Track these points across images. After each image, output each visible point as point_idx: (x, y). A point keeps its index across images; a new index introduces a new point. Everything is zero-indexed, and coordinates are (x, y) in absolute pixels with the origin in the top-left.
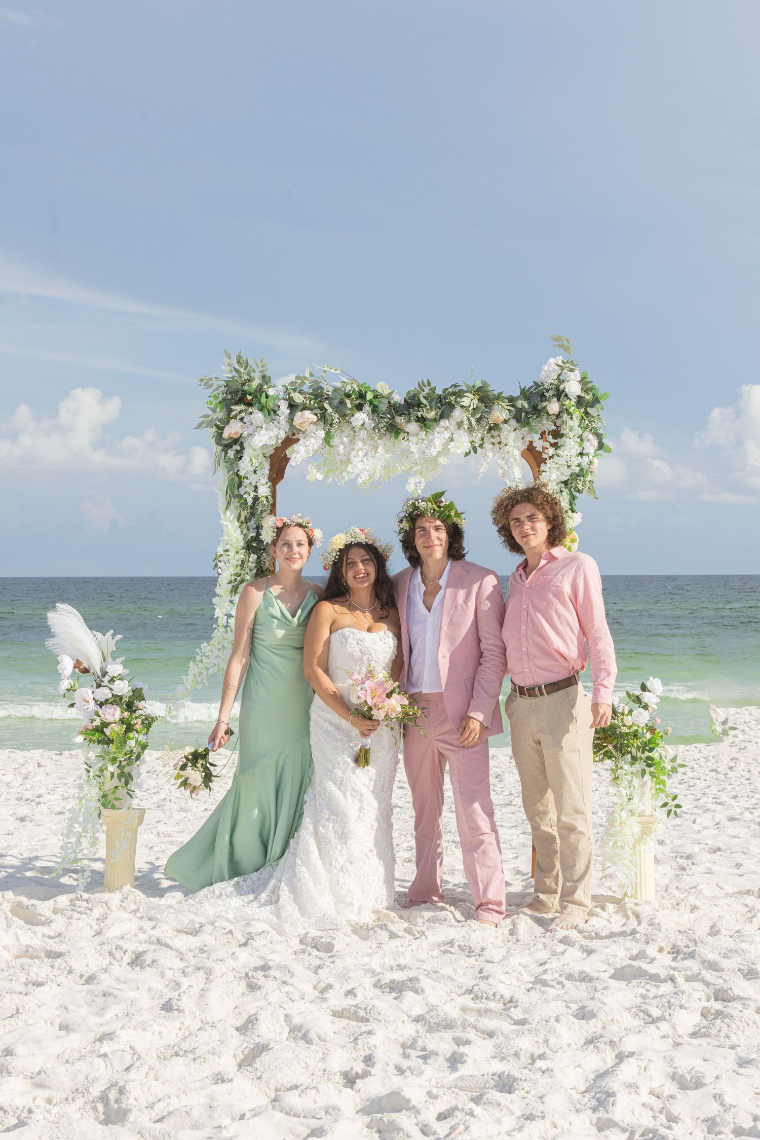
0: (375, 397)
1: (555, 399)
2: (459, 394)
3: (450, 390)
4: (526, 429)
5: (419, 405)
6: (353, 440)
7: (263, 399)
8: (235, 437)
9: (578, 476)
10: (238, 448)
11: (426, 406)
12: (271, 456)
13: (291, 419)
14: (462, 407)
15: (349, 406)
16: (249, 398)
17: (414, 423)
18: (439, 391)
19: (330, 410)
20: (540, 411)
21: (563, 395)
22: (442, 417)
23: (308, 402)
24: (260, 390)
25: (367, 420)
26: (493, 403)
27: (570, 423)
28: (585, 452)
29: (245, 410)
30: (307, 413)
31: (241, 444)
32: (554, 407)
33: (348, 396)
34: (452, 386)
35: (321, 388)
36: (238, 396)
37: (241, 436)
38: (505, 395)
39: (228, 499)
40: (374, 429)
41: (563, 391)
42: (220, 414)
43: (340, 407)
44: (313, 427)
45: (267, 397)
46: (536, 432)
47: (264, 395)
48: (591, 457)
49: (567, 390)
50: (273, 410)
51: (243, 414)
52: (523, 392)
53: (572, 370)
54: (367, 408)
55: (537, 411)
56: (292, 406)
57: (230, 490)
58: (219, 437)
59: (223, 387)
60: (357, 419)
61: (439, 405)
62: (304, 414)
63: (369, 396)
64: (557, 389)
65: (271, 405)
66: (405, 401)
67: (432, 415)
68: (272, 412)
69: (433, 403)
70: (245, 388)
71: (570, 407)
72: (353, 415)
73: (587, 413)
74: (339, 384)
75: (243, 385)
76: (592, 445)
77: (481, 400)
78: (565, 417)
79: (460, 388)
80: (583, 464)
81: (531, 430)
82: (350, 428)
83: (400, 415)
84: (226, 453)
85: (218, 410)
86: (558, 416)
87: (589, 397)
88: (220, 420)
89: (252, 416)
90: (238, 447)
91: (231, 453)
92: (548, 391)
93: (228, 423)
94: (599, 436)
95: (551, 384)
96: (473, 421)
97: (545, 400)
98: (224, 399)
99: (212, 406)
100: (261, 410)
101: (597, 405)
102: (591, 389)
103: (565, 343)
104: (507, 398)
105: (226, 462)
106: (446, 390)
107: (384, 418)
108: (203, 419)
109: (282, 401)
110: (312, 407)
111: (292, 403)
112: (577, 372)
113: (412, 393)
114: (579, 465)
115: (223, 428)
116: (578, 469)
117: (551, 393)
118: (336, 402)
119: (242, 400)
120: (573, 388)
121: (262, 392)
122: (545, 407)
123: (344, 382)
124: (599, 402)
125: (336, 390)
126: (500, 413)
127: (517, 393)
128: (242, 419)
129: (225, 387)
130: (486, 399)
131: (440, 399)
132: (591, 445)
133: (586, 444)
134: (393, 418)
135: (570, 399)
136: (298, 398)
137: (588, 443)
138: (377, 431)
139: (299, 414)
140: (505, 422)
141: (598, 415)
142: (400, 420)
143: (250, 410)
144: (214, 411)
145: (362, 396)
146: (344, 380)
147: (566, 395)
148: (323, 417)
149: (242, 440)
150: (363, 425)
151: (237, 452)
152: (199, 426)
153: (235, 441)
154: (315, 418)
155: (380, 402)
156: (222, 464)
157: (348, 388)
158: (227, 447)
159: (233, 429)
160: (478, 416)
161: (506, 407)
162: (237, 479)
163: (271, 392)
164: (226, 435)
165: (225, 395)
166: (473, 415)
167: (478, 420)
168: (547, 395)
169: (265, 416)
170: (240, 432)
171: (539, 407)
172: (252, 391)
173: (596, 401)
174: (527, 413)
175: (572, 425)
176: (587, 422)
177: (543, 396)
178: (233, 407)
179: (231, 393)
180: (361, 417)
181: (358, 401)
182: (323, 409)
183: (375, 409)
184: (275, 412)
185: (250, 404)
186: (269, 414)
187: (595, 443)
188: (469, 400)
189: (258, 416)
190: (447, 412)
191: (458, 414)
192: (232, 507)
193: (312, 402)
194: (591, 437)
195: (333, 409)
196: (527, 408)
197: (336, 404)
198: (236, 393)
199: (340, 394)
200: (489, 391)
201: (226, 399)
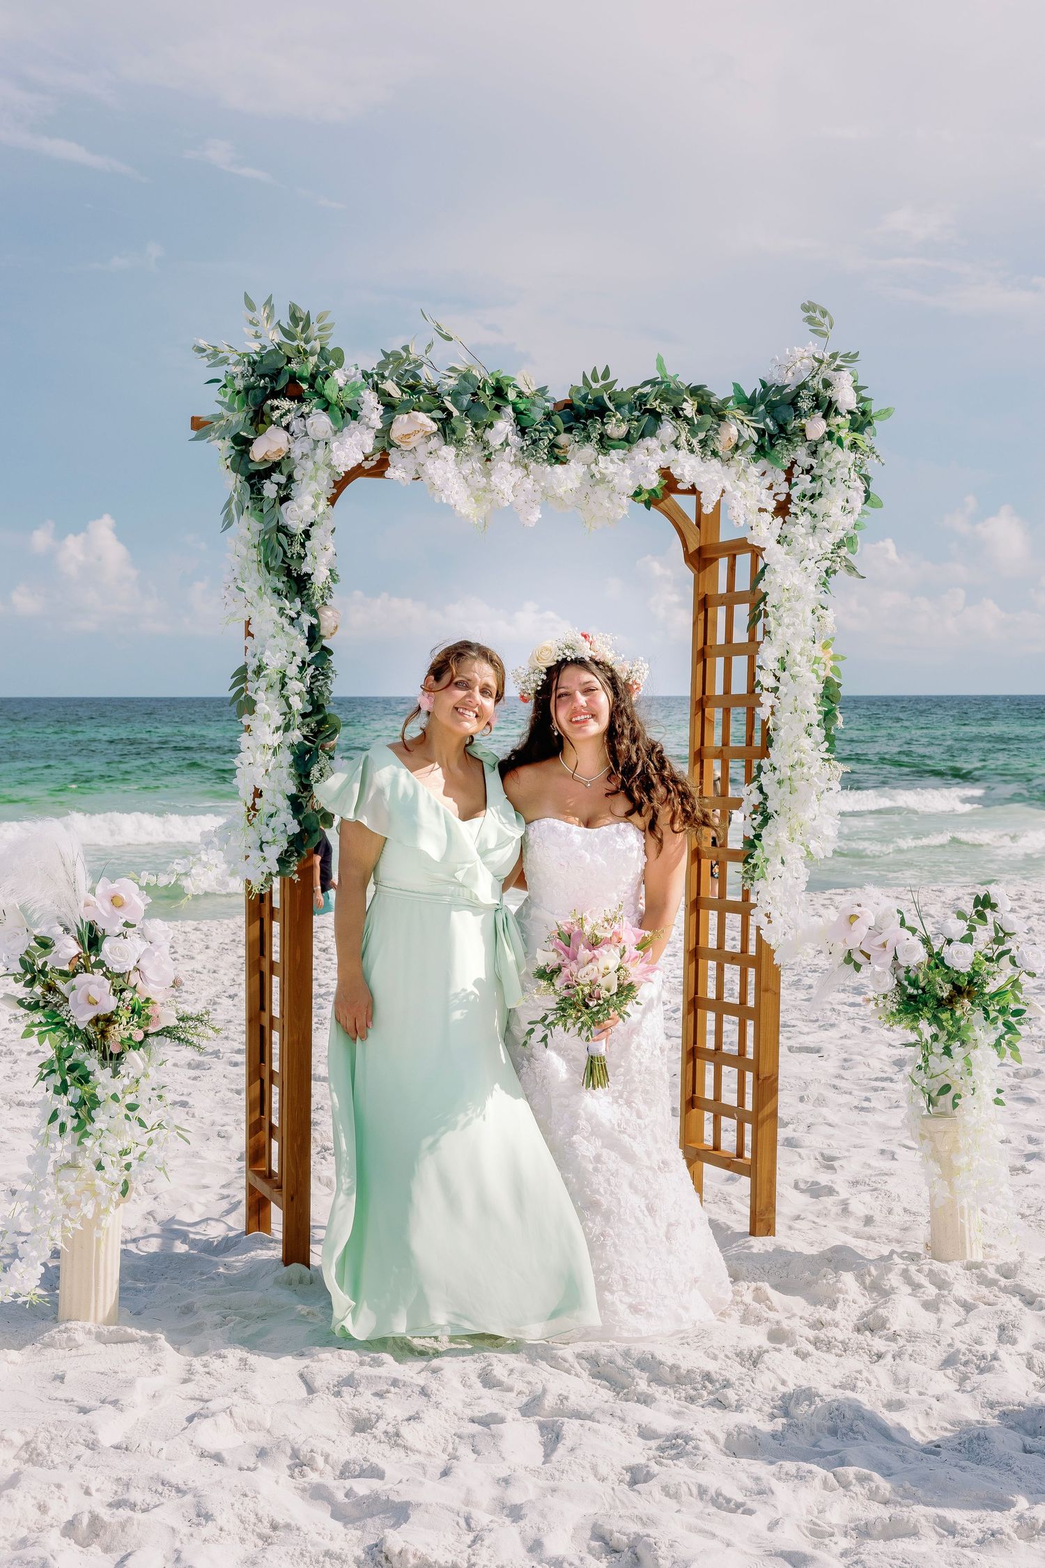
0: (520, 396)
1: (818, 414)
2: (668, 396)
3: (646, 390)
4: (768, 462)
5: (603, 412)
6: (485, 469)
7: (329, 391)
8: (276, 459)
10: (283, 480)
11: (610, 415)
13: (385, 427)
14: (675, 418)
15: (489, 407)
16: (302, 386)
17: (591, 445)
18: (627, 390)
19: (456, 413)
20: (793, 433)
21: (832, 407)
24: (319, 373)
25: (511, 436)
26: (721, 417)
28: (849, 506)
29: (295, 409)
30: (422, 417)
31: (289, 472)
32: (816, 427)
34: (645, 384)
36: (282, 383)
37: (286, 458)
40: (526, 450)
41: (831, 401)
42: (242, 414)
43: (472, 410)
45: (336, 385)
46: (782, 469)
47: (331, 381)
49: (838, 400)
50: (349, 411)
51: (291, 417)
53: (839, 366)
54: (509, 413)
55: (787, 434)
56: (390, 407)
58: (241, 459)
59: (243, 366)
60: (496, 433)
61: (634, 413)
62: (413, 418)
63: (512, 396)
64: (818, 397)
65: (345, 400)
66: (571, 402)
67: (622, 430)
68: (347, 415)
69: (624, 410)
70: (294, 366)
72: (489, 425)
75: (292, 361)
76: (860, 496)
77: (702, 409)
79: (666, 386)
81: (775, 462)
83: (565, 431)
84: (260, 488)
85: (236, 407)
86: (818, 445)
87: (863, 415)
88: (243, 427)
89: (308, 421)
90: (280, 477)
91: (270, 490)
92: (802, 399)
93: (260, 433)
94: (867, 480)
95: (801, 387)
96: (695, 444)
97: (801, 416)
98: (248, 389)
99: (225, 399)
100: (326, 410)
101: (869, 429)
102: (865, 400)
103: (817, 315)
105: (261, 505)
106: (635, 389)
107: (542, 433)
109: (366, 394)
110: (424, 407)
111: (385, 399)
115: (249, 442)
117: (809, 403)
118: (466, 400)
119: (288, 392)
120: (846, 398)
121: (327, 377)
122: (803, 426)
123: (469, 365)
124: (871, 424)
125: (462, 377)
126: (734, 431)
129: (249, 364)
130: (711, 410)
131: (634, 404)
132: (857, 499)
134: (557, 434)
135: (842, 416)
136: (393, 390)
137: (853, 493)
138: (532, 456)
139: (402, 418)
140: (740, 449)
142: (567, 439)
143: (305, 409)
144: (230, 408)
145: (499, 392)
147: (836, 410)
148: (447, 426)
149: (290, 464)
150: (506, 443)
151: (282, 486)
153: (276, 467)
154: (434, 427)
155: (530, 404)
157: (479, 375)
158: (261, 477)
159: (267, 446)
160: (702, 435)
161: (750, 424)
164: (255, 455)
165: (250, 380)
167: (703, 444)
168: (803, 406)
169: (334, 421)
170: (285, 451)
171: (790, 427)
172: (306, 374)
173: (867, 420)
174: (771, 437)
177: (794, 407)
178: (271, 402)
179: (262, 376)
180: (502, 428)
182: (444, 410)
183: (522, 417)
184: (354, 413)
185: (303, 399)
186: (343, 417)
187: (862, 491)
188: (688, 408)
189: (320, 422)
190: (650, 427)
191: (667, 429)
193: (419, 398)
194: (858, 481)
195: (461, 411)
196: (772, 428)
197: (465, 403)
198: (275, 375)
199: (472, 386)
200: (710, 395)
201: (254, 388)
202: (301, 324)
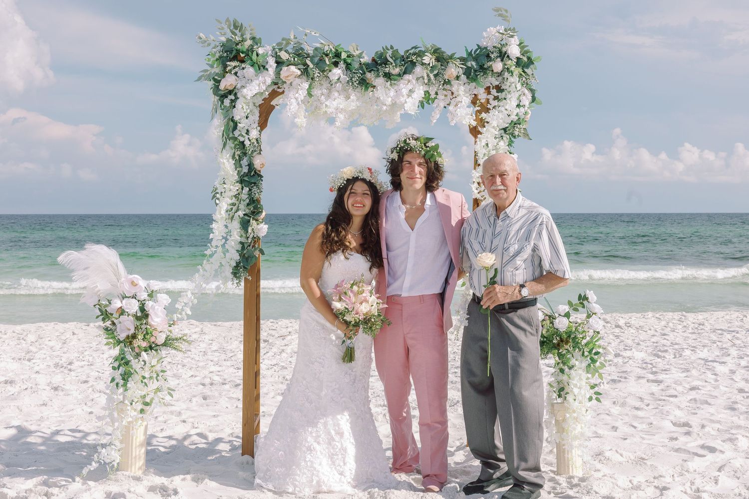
0: (348, 56)
1: (499, 59)
2: (421, 54)
3: (411, 52)
4: (474, 84)
5: (386, 62)
6: (330, 90)
7: (254, 57)
8: (230, 88)
9: (515, 124)
11: (392, 64)
12: (260, 105)
13: (278, 73)
14: (423, 64)
15: (328, 63)
16: (242, 55)
17: (382, 77)
18: (402, 53)
19: (311, 66)
20: (486, 69)
21: (506, 56)
22: (405, 73)
23: (292, 59)
24: (251, 50)
25: (342, 76)
26: (448, 62)
27: (511, 79)
28: (521, 104)
29: (238, 66)
30: (293, 68)
31: (236, 94)
32: (498, 66)
33: (327, 55)
34: (413, 48)
35: (302, 49)
36: (233, 54)
37: (235, 88)
38: (456, 56)
39: (224, 140)
40: (348, 82)
41: (506, 53)
42: (217, 69)
43: (320, 64)
44: (298, 81)
45: (257, 55)
46: (482, 87)
47: (255, 53)
48: (526, 108)
49: (509, 52)
50: (262, 66)
51: (237, 69)
52: (470, 54)
53: (512, 36)
54: (342, 65)
55: (483, 69)
56: (279, 63)
57: (226, 133)
58: (216, 89)
59: (219, 47)
60: (334, 74)
61: (403, 63)
62: (290, 69)
63: (344, 55)
64: (500, 52)
65: (261, 60)
66: (373, 60)
67: (397, 71)
68: (262, 68)
69: (398, 61)
70: (239, 47)
71: (511, 66)
72: (330, 71)
73: (524, 72)
74: (318, 45)
75: (237, 44)
76: (528, 99)
77: (438, 60)
78: (506, 73)
79: (419, 49)
80: (520, 114)
81: (478, 84)
82: (328, 82)
83: (370, 72)
84: (222, 102)
85: (215, 66)
86: (500, 74)
87: (525, 59)
88: (217, 74)
89: (245, 71)
90: (232, 97)
91: (227, 102)
92: (492, 53)
93: (224, 77)
94: (532, 91)
95: (494, 47)
96: (432, 76)
97: (490, 61)
98: (221, 57)
99: (210, 63)
100: (252, 66)
101: (532, 66)
102: (527, 52)
103: (504, 12)
104: (458, 58)
105: (223, 109)
106: (408, 51)
107: (357, 73)
108: (203, 73)
109: (270, 57)
110: (296, 63)
111: (280, 60)
112: (516, 37)
113: (379, 53)
114: (517, 115)
115: (220, 81)
116: (517, 118)
117: (495, 54)
118: (316, 59)
119: (235, 58)
120: (514, 51)
121: (253, 51)
122: (491, 65)
123: (322, 43)
124: (533, 64)
125: (316, 49)
126: (453, 70)
127: (465, 56)
128: (236, 74)
129: (221, 46)
130: (442, 59)
131: (403, 58)
132: (526, 100)
133: (523, 98)
134: (364, 73)
135: (512, 60)
136: (284, 56)
137: (524, 97)
138: (351, 84)
139: (285, 68)
140: (458, 78)
141: (532, 74)
142: (369, 75)
143: (243, 65)
144: (212, 66)
145: (338, 55)
146: (322, 42)
147: (508, 56)
148: (305, 72)
149: (236, 91)
150: (339, 79)
151: (232, 101)
152: (199, 79)
153: (230, 92)
154: (299, 73)
155: (353, 60)
156: (219, 111)
157: (326, 48)
158: (223, 97)
159: (228, 82)
160: (436, 72)
161: (459, 66)
162: (231, 124)
163: (261, 51)
164: (222, 86)
165: (221, 53)
166: (432, 71)
167: (436, 76)
168: (492, 56)
169: (256, 71)
170: (235, 85)
171: (485, 66)
172: (245, 50)
173: (530, 62)
174: (475, 71)
175: (513, 82)
176: (524, 79)
177: (488, 56)
178: (228, 63)
179: (226, 52)
180: (337, 72)
181: (335, 60)
182: (305, 64)
183: (348, 66)
184: (264, 67)
185: (242, 61)
186: (259, 69)
187: (529, 96)
188: (427, 59)
189: (249, 71)
190: (410, 68)
191: (418, 69)
192: (227, 147)
193: (296, 59)
194: (526, 91)
195: (314, 65)
196: (475, 67)
197: (316, 61)
198: (231, 51)
199: (320, 53)
200: (444, 52)
201: (223, 57)
202: (239, 28)
